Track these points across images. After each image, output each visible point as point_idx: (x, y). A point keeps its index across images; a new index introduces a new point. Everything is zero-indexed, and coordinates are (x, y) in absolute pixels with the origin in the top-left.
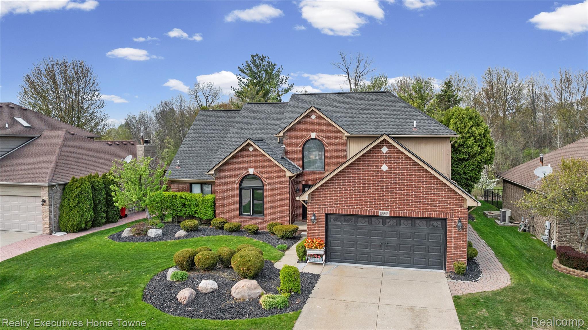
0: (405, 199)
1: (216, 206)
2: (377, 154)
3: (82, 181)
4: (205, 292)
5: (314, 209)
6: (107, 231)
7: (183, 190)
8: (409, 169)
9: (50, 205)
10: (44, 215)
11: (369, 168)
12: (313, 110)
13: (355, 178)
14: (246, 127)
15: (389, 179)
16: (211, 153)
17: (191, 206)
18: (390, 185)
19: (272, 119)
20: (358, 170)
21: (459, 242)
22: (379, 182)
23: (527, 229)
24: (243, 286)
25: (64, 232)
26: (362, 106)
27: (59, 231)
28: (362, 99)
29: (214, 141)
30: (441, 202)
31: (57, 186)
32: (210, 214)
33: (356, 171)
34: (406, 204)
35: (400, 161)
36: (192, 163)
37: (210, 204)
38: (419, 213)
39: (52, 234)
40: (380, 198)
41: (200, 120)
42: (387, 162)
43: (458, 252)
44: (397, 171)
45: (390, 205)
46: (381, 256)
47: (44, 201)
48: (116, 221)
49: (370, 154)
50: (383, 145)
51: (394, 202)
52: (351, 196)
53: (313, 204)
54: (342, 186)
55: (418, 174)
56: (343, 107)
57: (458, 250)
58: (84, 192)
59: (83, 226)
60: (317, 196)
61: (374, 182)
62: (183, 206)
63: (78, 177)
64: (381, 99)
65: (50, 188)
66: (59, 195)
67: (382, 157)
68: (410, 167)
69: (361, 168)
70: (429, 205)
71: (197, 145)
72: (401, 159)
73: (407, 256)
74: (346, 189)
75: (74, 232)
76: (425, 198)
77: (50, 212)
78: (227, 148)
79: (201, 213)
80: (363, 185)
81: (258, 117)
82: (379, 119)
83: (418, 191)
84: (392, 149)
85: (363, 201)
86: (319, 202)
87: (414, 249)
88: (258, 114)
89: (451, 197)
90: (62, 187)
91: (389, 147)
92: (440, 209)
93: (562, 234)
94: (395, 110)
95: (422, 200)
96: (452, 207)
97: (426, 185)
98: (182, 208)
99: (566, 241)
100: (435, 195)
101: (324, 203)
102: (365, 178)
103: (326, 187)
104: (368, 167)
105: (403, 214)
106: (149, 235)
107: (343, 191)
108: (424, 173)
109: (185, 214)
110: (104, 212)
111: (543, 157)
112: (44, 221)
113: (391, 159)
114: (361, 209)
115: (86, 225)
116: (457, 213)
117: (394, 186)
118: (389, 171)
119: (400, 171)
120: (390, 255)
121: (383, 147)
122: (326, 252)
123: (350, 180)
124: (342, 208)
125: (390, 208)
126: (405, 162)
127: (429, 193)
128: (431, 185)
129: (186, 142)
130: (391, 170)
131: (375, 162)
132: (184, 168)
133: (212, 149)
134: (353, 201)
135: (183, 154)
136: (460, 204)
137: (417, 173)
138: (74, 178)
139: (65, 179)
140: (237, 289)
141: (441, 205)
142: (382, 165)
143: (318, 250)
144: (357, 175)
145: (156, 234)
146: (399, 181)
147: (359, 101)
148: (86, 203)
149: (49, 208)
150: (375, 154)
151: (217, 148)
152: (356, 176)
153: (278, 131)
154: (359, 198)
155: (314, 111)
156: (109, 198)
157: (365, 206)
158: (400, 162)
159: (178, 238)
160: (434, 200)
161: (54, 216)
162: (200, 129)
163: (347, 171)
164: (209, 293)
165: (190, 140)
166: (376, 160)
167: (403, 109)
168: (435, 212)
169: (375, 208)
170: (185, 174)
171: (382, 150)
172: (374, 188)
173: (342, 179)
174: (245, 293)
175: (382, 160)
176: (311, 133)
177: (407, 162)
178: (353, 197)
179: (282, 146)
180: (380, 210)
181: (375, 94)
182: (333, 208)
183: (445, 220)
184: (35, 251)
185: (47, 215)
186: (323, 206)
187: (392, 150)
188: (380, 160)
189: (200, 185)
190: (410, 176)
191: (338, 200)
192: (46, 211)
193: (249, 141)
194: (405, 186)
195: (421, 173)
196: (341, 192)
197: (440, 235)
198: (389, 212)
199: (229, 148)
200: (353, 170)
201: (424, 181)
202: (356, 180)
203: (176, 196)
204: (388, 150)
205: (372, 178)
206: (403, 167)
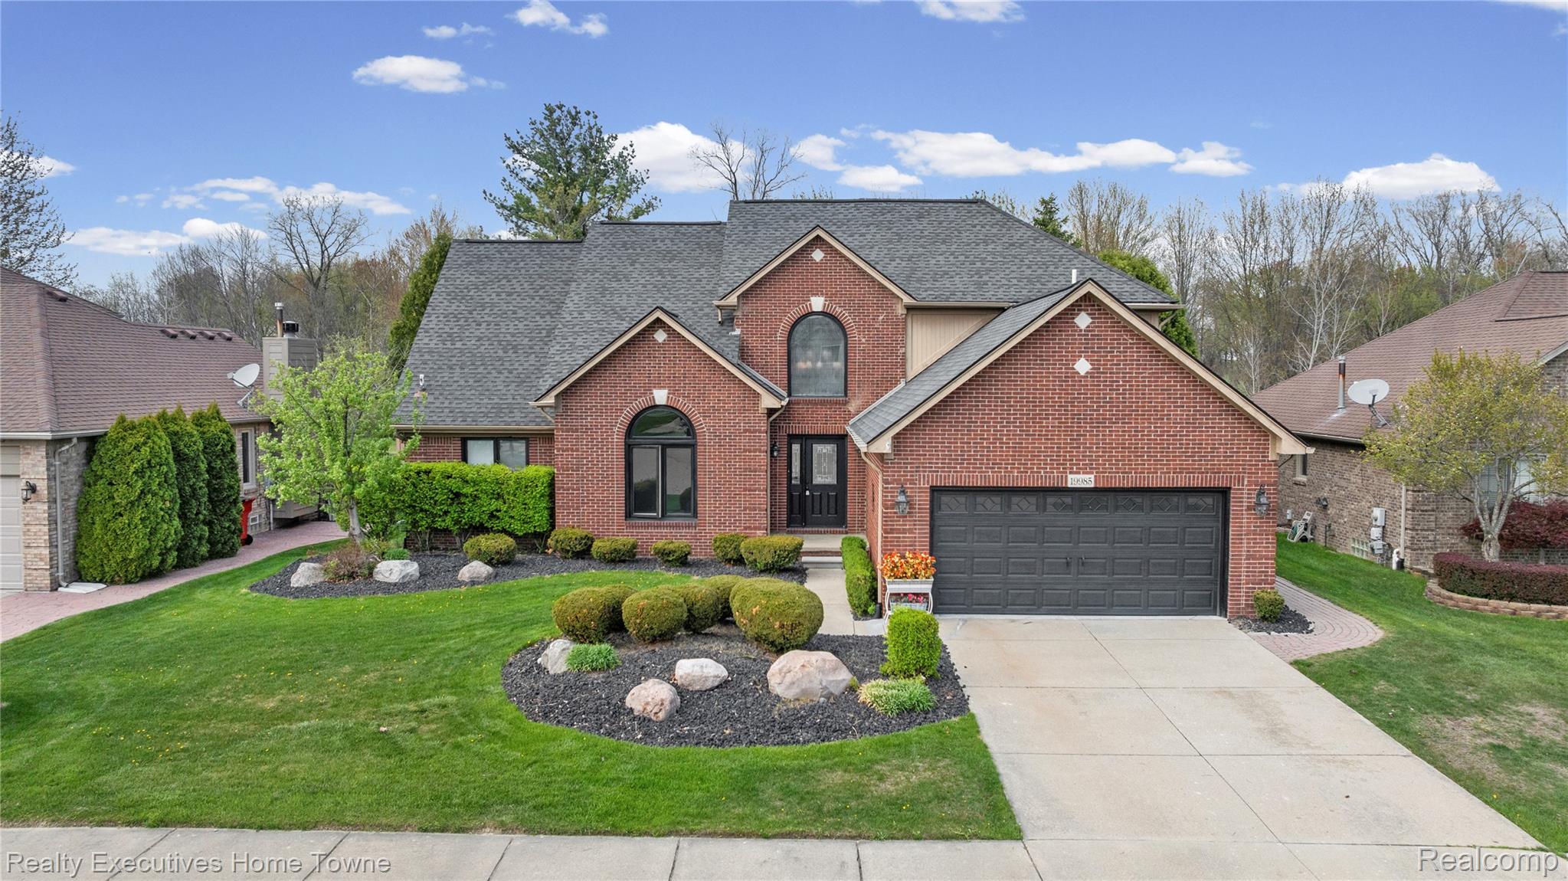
0: (1132, 444)
1: (558, 497)
2: (1065, 331)
3: (148, 428)
4: (698, 688)
5: (903, 476)
6: (228, 577)
7: (441, 457)
8: (1143, 369)
9: (52, 501)
10: (29, 530)
11: (1044, 369)
12: (818, 237)
13: (1007, 393)
14: (614, 284)
15: (1093, 394)
16: (514, 355)
17: (479, 498)
18: (1095, 411)
19: (682, 264)
20: (1017, 373)
21: (1258, 543)
22: (1069, 402)
23: (1309, 536)
24: (803, 666)
25: (94, 581)
26: (926, 233)
27: (76, 581)
28: (920, 217)
29: (517, 322)
30: (1218, 448)
31: (75, 441)
32: (540, 521)
33: (1011, 377)
34: (1135, 456)
35: (1120, 348)
36: (462, 383)
37: (539, 489)
38: (1165, 477)
39: (56, 590)
40: (1071, 443)
41: (460, 265)
42: (1088, 352)
43: (1256, 568)
44: (1113, 373)
45: (1096, 460)
46: (1068, 592)
47: (33, 489)
48: (232, 553)
49: (1047, 331)
50: (1078, 310)
51: (1106, 452)
52: (998, 439)
53: (898, 463)
54: (974, 414)
55: (1164, 382)
56: (878, 236)
57: (1255, 564)
58: (158, 460)
59: (156, 563)
60: (910, 442)
61: (1056, 402)
62: (452, 499)
63: (134, 416)
64: (969, 217)
65: (51, 448)
66: (75, 469)
67: (1076, 339)
68: (1146, 365)
69: (1024, 368)
70: (1189, 456)
71: (467, 334)
72: (1124, 344)
73: (1132, 587)
74: (985, 422)
75: (128, 582)
76: (1180, 440)
77: (52, 521)
78: (575, 336)
79: (512, 517)
80: (1029, 410)
81: (642, 260)
82: (978, 264)
83: (1164, 423)
84: (1101, 318)
85: (1029, 452)
86: (914, 459)
87: (1149, 570)
88: (639, 250)
89: (1240, 436)
90: (83, 447)
91: (1095, 314)
92: (1215, 465)
93: (1419, 532)
94: (1012, 245)
95: (1173, 444)
96: (1243, 460)
97: (1183, 407)
98: (451, 505)
99: (1427, 548)
100: (1202, 431)
101: (928, 459)
102: (1034, 394)
103: (933, 418)
104: (1043, 364)
105: (1128, 482)
106: (379, 577)
107: (978, 426)
108: (1177, 377)
109: (457, 522)
110: (205, 522)
111: (1344, 364)
112: (28, 550)
113: (1098, 344)
114: (1022, 472)
115: (163, 562)
116: (1254, 473)
117: (1106, 411)
118: (1094, 373)
119: (1119, 373)
120: (1089, 587)
121: (1078, 314)
122: (935, 590)
123: (995, 398)
124: (975, 472)
125: (1096, 468)
126: (1133, 352)
127: (1189, 427)
128: (1193, 407)
129: (431, 326)
130: (1098, 373)
131: (1059, 352)
132: (441, 394)
133: (514, 343)
134: (1003, 451)
135: (429, 357)
136: (1261, 452)
137: (1161, 377)
138: (122, 420)
139: (94, 422)
140: (786, 673)
141: (1218, 456)
142: (1075, 360)
143: (918, 583)
144: (1014, 385)
145: (403, 574)
146: (1117, 398)
147: (914, 221)
148: (161, 493)
149: (49, 508)
150: (1059, 331)
151: (530, 341)
152: (1012, 389)
153: (721, 291)
154: (1017, 443)
155: (824, 240)
156: (214, 482)
157: (1034, 464)
158: (1120, 352)
159: (473, 583)
160: (1202, 444)
161: (64, 537)
162: (465, 291)
163: (989, 377)
164: (712, 689)
165: (441, 319)
166: (1062, 348)
167: (1031, 242)
168: (1203, 473)
169: (1059, 468)
170: (447, 410)
171: (1075, 321)
172: (1056, 419)
173: (975, 397)
174: (811, 681)
175: (1077, 348)
176: (812, 298)
177: (1137, 352)
178: (1003, 443)
179: (734, 333)
180: (1070, 473)
181: (951, 204)
182: (950, 472)
183: (1224, 493)
184: (45, 632)
185: (40, 530)
186: (926, 467)
187: (1101, 322)
188: (1072, 348)
189: (492, 442)
190: (1145, 386)
191: (965, 451)
192: (38, 519)
193: (659, 314)
194: (1133, 411)
195: (1171, 377)
196: (974, 431)
197: (1210, 530)
198: (1092, 476)
199: (580, 339)
200: (1004, 373)
201: (1177, 398)
202: (1011, 398)
203: (430, 472)
204: (1091, 320)
205: (1052, 394)
206: (1129, 365)
